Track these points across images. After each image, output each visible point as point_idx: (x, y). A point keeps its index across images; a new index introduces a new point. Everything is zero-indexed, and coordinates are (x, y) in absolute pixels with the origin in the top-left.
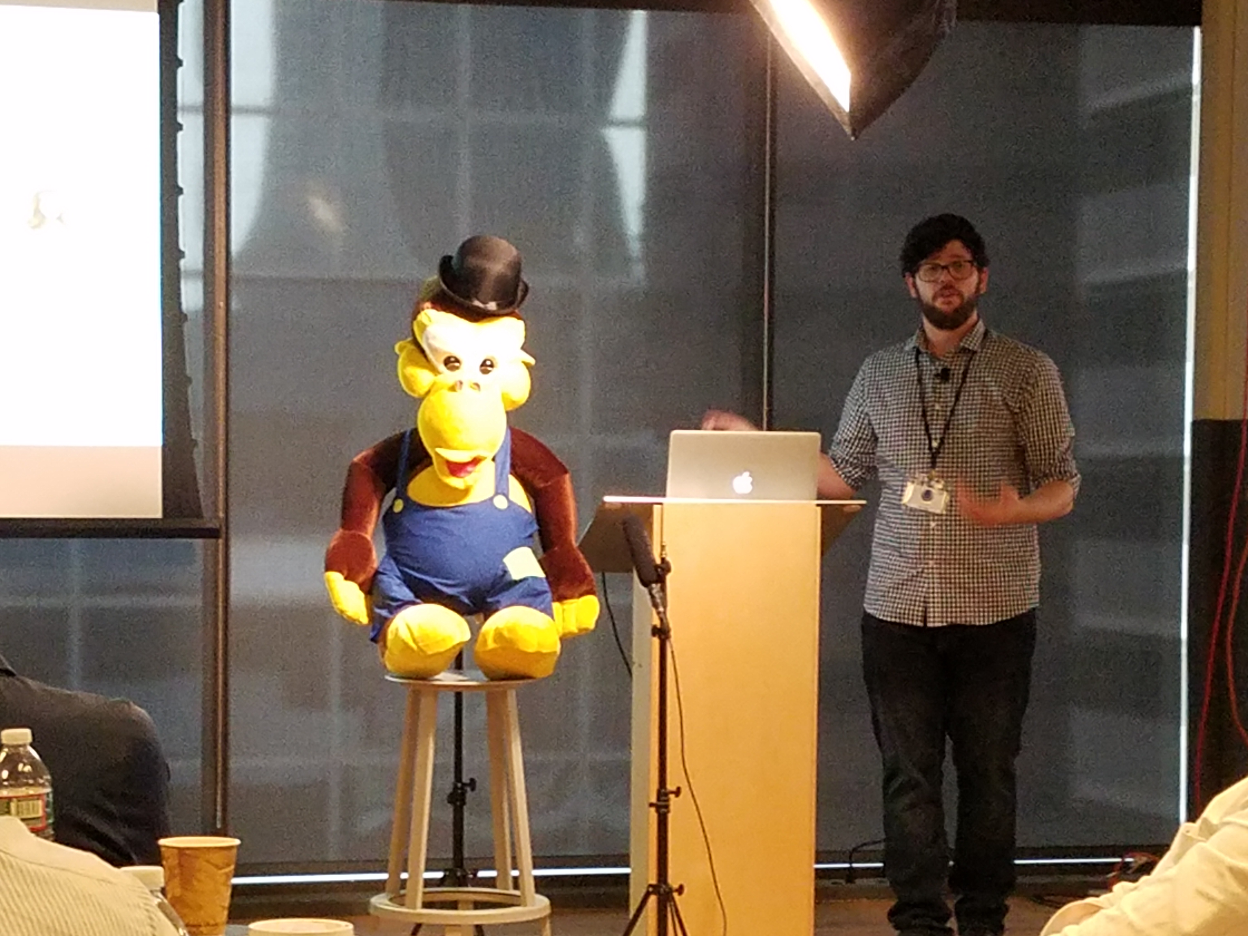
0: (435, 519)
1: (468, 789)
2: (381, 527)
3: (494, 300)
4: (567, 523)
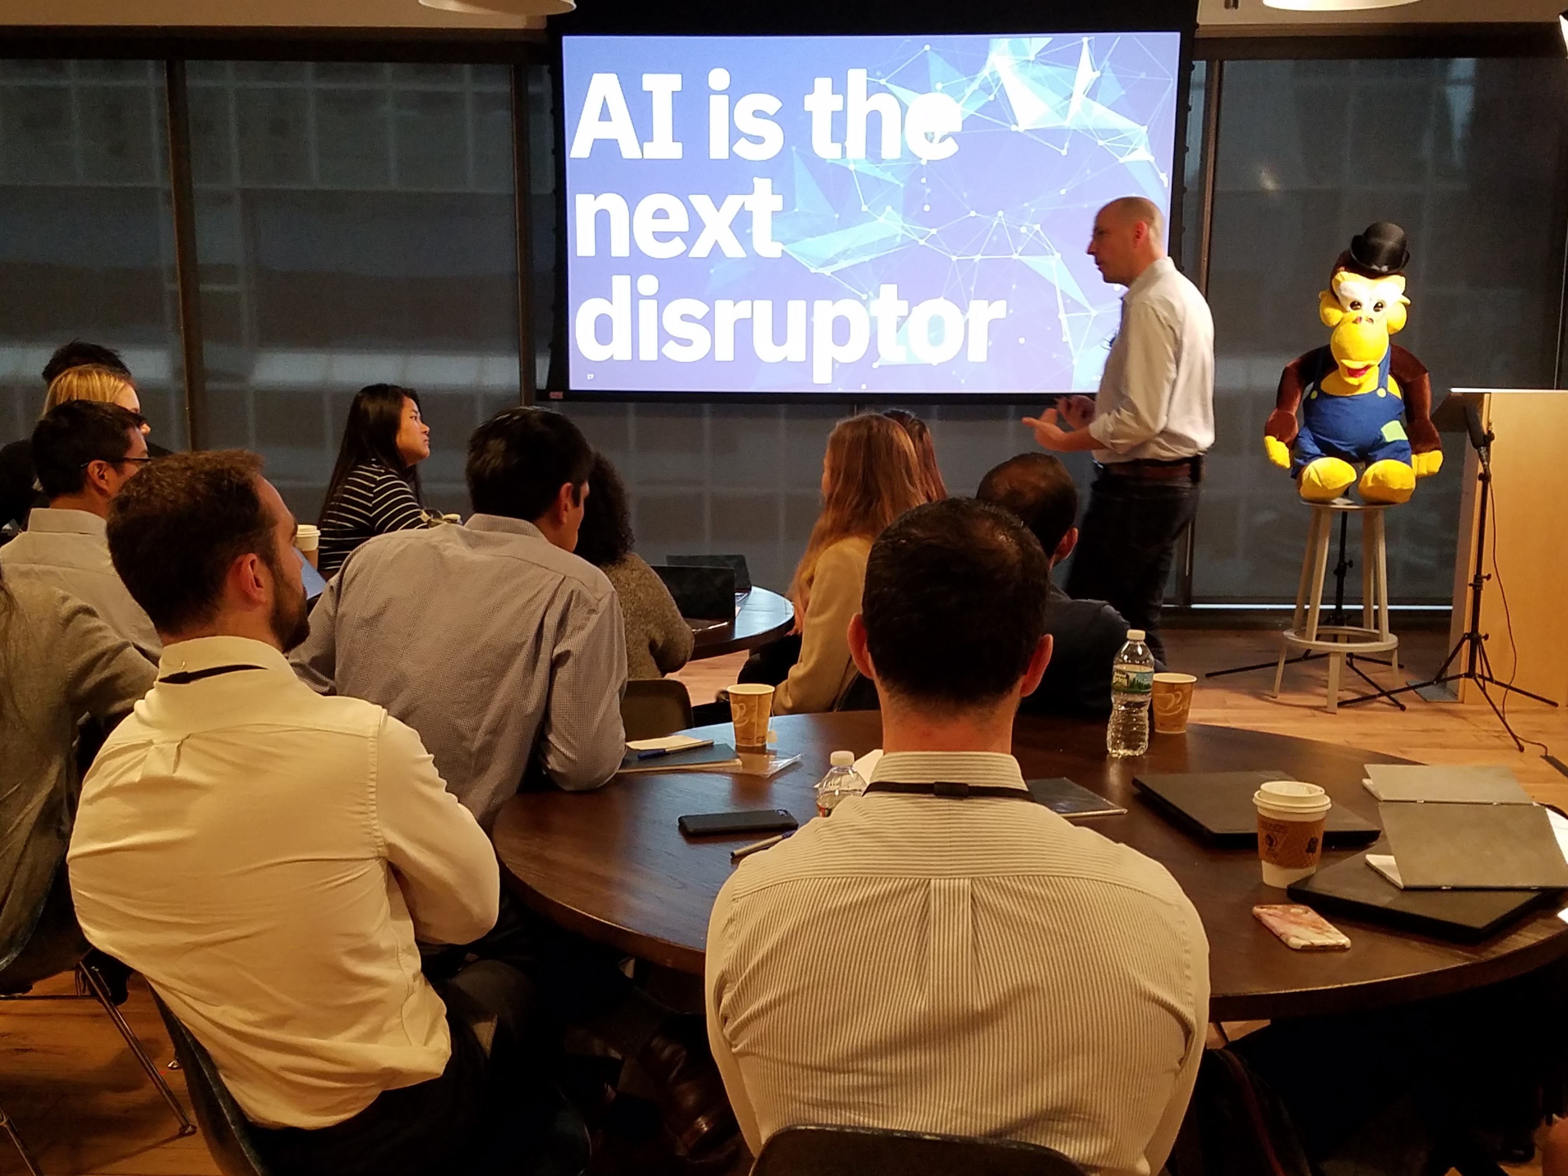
0: (1338, 403)
1: (1348, 567)
2: (1302, 407)
3: (1386, 264)
4: (1424, 404)
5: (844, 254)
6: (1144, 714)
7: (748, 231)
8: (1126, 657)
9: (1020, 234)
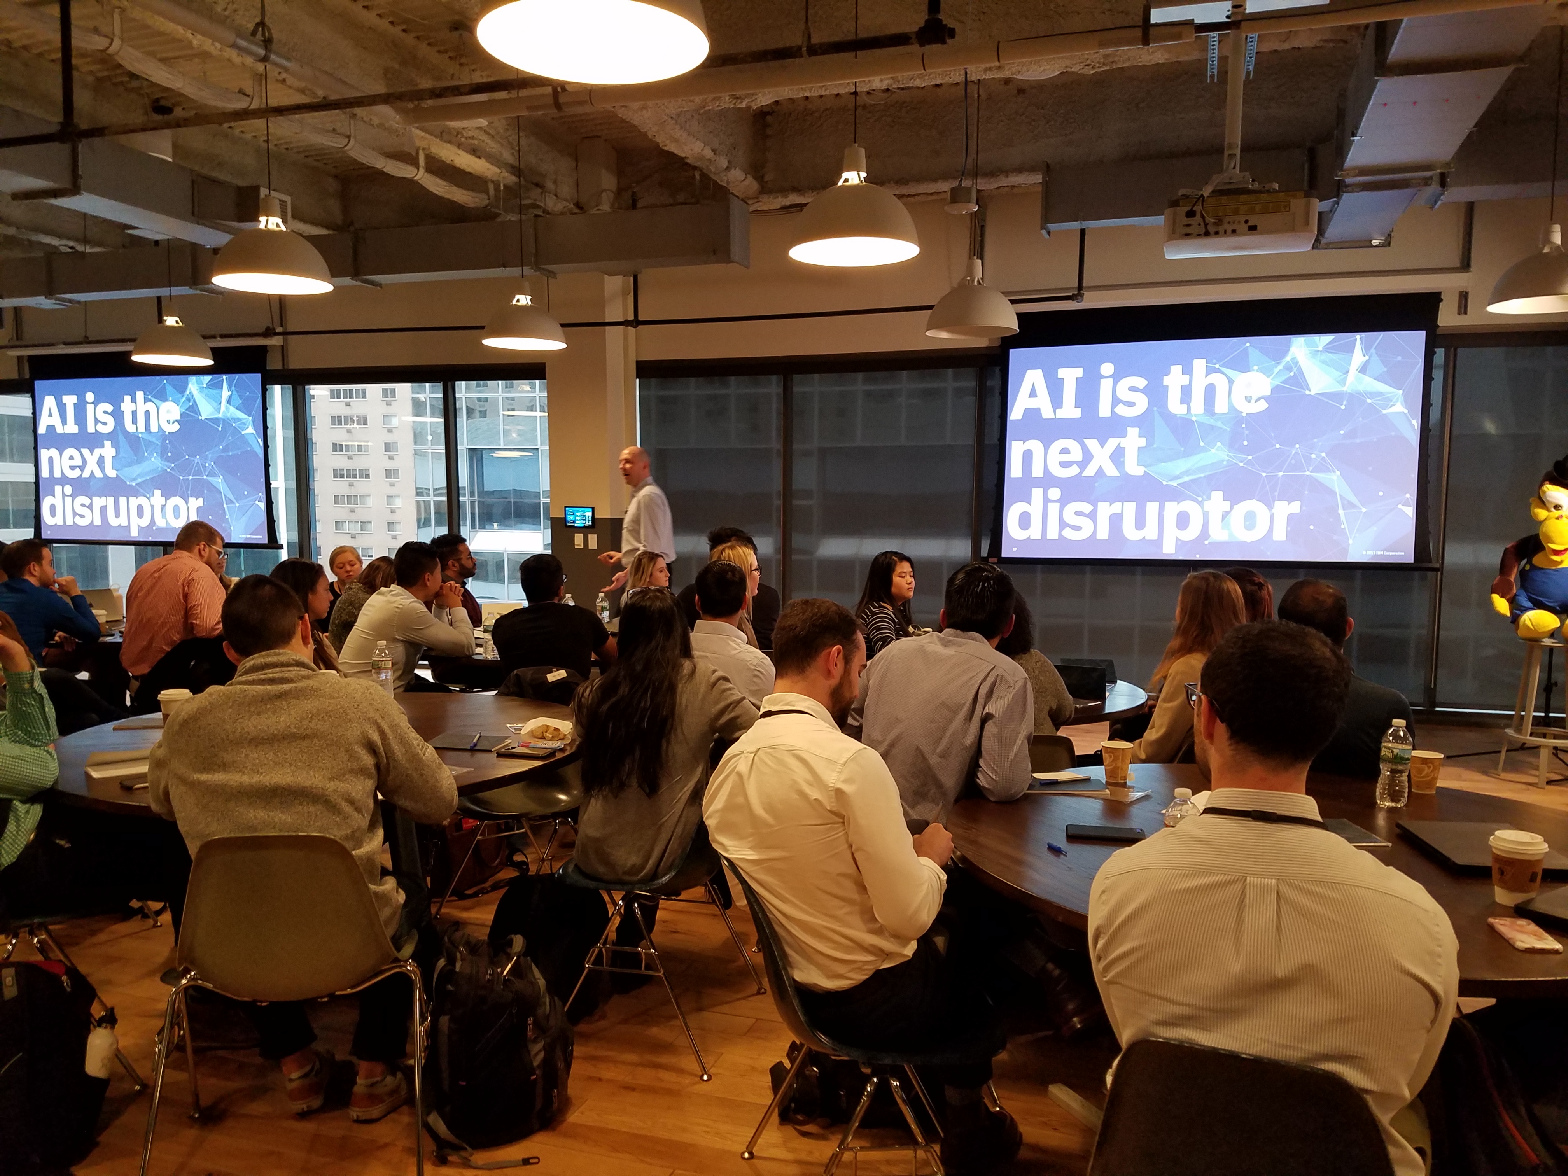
0: (1546, 573)
2: (1518, 575)
5: (1187, 473)
6: (1405, 778)
7: (1122, 460)
8: (1391, 738)
9: (1310, 458)
